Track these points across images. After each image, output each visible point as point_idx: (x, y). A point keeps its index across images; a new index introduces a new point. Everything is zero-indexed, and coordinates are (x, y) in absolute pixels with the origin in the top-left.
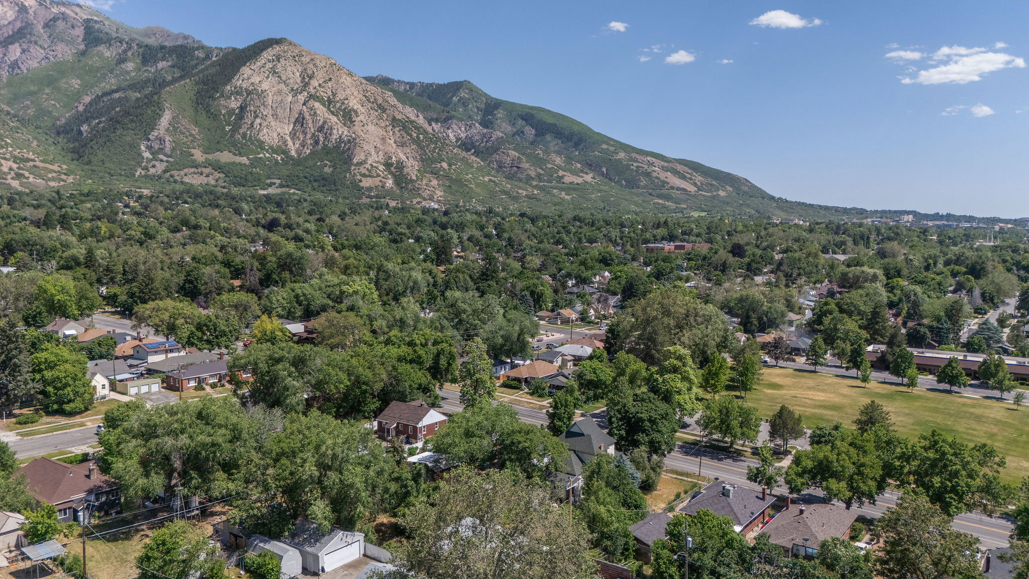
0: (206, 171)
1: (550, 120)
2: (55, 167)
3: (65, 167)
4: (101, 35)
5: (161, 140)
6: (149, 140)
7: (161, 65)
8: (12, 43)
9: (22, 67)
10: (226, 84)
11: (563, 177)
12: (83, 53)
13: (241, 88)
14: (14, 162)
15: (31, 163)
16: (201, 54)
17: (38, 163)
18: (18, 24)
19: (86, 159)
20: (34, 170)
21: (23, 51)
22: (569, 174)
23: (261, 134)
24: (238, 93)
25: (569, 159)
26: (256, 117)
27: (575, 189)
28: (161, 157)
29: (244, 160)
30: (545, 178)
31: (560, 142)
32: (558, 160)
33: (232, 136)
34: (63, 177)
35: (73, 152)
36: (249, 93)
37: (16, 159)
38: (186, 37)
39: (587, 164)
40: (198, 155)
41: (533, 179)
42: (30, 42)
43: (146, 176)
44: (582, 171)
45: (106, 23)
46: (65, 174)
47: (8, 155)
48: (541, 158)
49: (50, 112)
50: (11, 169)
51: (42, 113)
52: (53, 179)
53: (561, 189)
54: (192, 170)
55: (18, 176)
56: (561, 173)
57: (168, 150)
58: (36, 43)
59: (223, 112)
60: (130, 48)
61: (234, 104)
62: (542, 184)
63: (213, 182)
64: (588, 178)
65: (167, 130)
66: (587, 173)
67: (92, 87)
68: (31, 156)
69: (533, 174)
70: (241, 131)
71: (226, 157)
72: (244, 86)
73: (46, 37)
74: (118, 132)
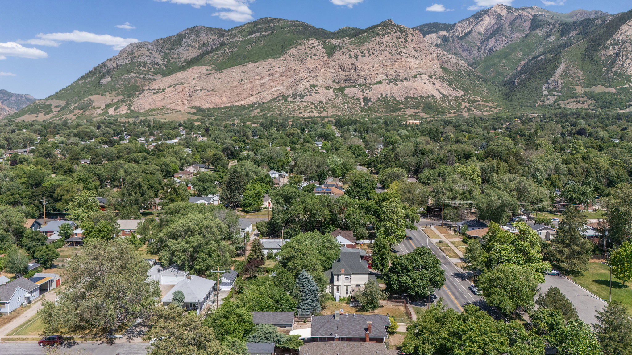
0: (582, 99)
2: (490, 104)
3: (496, 103)
4: (540, 23)
5: (556, 82)
6: (548, 83)
7: (572, 34)
8: (491, 38)
9: (494, 50)
10: (608, 39)
12: (527, 36)
13: (618, 40)
14: (469, 103)
15: (477, 103)
16: (599, 22)
17: (481, 103)
18: (496, 26)
19: (510, 98)
20: (479, 108)
21: (496, 41)
23: (629, 71)
24: (615, 44)
26: (627, 58)
28: (554, 93)
29: (613, 90)
33: (606, 74)
34: (493, 109)
35: (506, 95)
36: (624, 42)
37: (470, 101)
38: (596, 13)
40: (579, 90)
42: (500, 35)
43: (542, 106)
45: (546, 14)
46: (494, 108)
47: (466, 100)
49: (503, 73)
50: (466, 107)
51: (499, 74)
52: (487, 111)
54: (573, 100)
55: (469, 110)
57: (559, 88)
58: (503, 35)
59: (603, 58)
60: (554, 27)
61: (611, 52)
63: (586, 107)
65: (561, 76)
67: (528, 55)
68: (479, 99)
70: (613, 70)
71: (599, 89)
72: (621, 38)
73: (509, 31)
74: (531, 81)
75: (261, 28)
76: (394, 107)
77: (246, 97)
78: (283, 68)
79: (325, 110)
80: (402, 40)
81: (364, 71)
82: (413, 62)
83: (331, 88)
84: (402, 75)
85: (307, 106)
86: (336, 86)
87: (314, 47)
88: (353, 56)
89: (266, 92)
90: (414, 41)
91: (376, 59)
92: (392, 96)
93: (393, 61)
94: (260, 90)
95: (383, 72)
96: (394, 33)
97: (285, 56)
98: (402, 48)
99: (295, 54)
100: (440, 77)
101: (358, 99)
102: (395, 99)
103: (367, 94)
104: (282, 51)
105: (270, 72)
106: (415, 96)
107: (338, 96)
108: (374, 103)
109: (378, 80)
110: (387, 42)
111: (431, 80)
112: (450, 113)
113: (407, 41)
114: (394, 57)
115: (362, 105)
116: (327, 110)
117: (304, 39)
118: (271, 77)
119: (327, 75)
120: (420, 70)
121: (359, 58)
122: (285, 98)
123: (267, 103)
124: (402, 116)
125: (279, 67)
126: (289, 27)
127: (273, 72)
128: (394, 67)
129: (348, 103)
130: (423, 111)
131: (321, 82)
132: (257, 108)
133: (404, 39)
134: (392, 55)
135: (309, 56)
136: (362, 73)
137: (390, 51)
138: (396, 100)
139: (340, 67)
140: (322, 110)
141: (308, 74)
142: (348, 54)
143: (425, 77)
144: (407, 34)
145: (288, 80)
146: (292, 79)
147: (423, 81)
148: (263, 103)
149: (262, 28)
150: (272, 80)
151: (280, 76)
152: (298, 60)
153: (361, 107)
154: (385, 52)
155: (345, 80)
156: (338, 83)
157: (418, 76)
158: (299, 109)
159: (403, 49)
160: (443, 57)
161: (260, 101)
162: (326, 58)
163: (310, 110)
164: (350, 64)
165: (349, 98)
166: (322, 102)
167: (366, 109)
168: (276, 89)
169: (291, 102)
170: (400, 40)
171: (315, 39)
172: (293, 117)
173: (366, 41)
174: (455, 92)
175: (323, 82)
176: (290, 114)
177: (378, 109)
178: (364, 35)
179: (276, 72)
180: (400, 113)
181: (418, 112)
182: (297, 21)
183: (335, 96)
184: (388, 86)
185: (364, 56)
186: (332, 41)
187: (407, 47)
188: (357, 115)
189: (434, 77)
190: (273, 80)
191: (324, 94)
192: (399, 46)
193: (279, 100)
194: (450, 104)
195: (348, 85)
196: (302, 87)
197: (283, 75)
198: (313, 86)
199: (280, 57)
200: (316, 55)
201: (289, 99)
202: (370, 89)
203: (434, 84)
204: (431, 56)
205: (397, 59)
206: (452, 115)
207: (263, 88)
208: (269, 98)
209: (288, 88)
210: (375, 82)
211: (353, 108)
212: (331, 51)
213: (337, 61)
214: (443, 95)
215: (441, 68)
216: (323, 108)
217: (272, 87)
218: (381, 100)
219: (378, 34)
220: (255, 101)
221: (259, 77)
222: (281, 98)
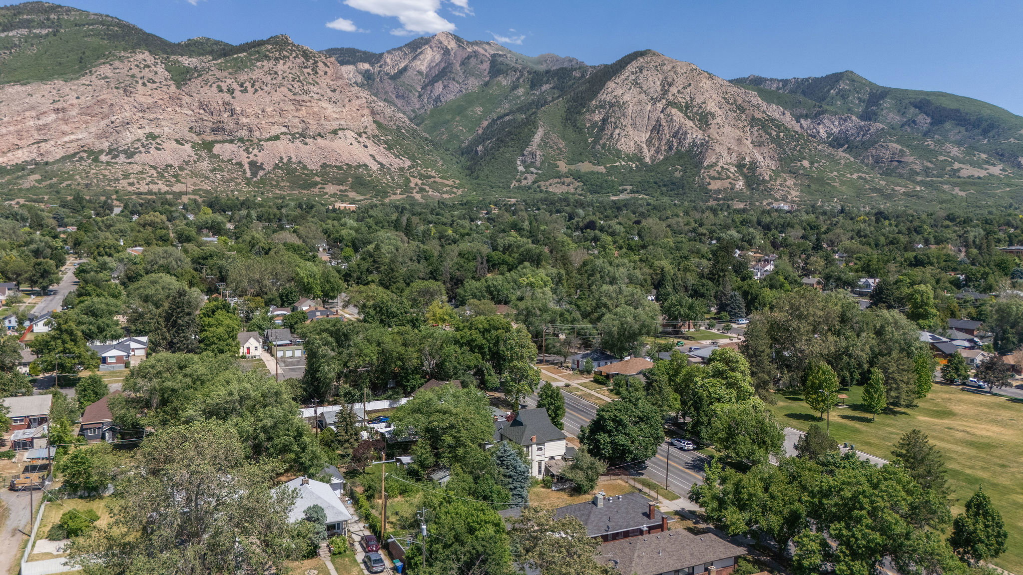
0: (567, 180)
1: (952, 105)
2: (450, 182)
3: (457, 182)
4: (502, 67)
5: (533, 155)
6: (523, 155)
7: (545, 87)
8: (437, 81)
9: (443, 100)
10: (592, 99)
11: (959, 170)
12: (486, 84)
13: (605, 101)
14: (420, 179)
15: (432, 180)
16: (577, 74)
17: (438, 180)
18: (443, 65)
19: (475, 175)
20: (435, 187)
21: (445, 87)
22: (968, 167)
23: (619, 144)
24: (602, 107)
25: (972, 149)
26: (616, 127)
27: (974, 184)
28: (532, 169)
29: (602, 169)
30: (935, 172)
31: (963, 129)
32: (955, 151)
33: (593, 148)
34: (455, 190)
35: (468, 169)
36: (612, 105)
37: (422, 177)
38: (571, 61)
39: (997, 154)
40: (563, 167)
41: (918, 174)
42: (449, 79)
43: (519, 188)
44: (987, 163)
45: (509, 56)
46: (456, 188)
47: (416, 174)
48: (931, 150)
49: (458, 136)
50: (416, 185)
51: (453, 137)
52: (447, 192)
53: (955, 184)
54: (556, 180)
55: (422, 190)
56: (957, 165)
57: (538, 164)
58: (454, 79)
59: (588, 125)
60: (522, 75)
61: (597, 117)
62: (928, 179)
63: (572, 191)
64: (996, 170)
65: (539, 146)
66: (994, 165)
67: (491, 113)
68: (433, 174)
69: (918, 168)
70: (601, 142)
71: (586, 167)
72: (608, 99)
73: (461, 73)
74: (501, 150)
75: (29, 21)
76: (305, 180)
77: (5, 150)
78: (87, 100)
79: (178, 181)
80: (309, 70)
81: (247, 117)
82: (330, 109)
83: (187, 141)
84: (313, 128)
85: (142, 173)
86: (196, 139)
87: (149, 67)
88: (225, 89)
89: (52, 143)
90: (329, 74)
91: (268, 99)
92: (300, 162)
93: (298, 104)
94: (36, 137)
95: (281, 120)
96: (295, 58)
97: (88, 77)
98: (311, 84)
99: (111, 75)
100: (373, 136)
101: (240, 164)
102: (305, 167)
103: (256, 155)
104: (81, 69)
105: (59, 105)
106: (338, 164)
107: (201, 156)
108: (269, 172)
109: (273, 133)
110: (284, 72)
111: (360, 139)
112: (395, 194)
113: (317, 73)
114: (297, 98)
115: (249, 175)
116: (182, 180)
117: (125, 50)
118: (61, 115)
119: (177, 118)
120: (342, 122)
121: (237, 93)
122: (94, 155)
123: (54, 163)
124: (320, 196)
125: (78, 98)
126: (92, 24)
127: (65, 105)
128: (300, 114)
129: (222, 170)
130: (353, 188)
131: (166, 129)
132: (32, 172)
133: (313, 70)
134: (294, 94)
135: (140, 82)
136: (244, 120)
137: (290, 87)
138: (307, 169)
139: (201, 105)
140: (173, 180)
141: (141, 115)
142: (215, 86)
143: (350, 134)
144: (316, 62)
145: (99, 122)
146: (107, 121)
147: (349, 141)
148: (47, 163)
149: (32, 21)
150: (63, 119)
151: (81, 114)
152: (117, 88)
153: (247, 179)
154: (282, 89)
155: (213, 130)
156: (199, 134)
157: (339, 132)
158: (126, 176)
159: (312, 87)
160: (373, 105)
161: (38, 159)
162: (173, 88)
163: (149, 179)
164: (220, 103)
165: (223, 161)
166: (171, 166)
167: (255, 182)
168: (73, 137)
169: (108, 163)
170: (306, 71)
171: (147, 53)
172: (117, 192)
173: (246, 67)
174: (397, 160)
175: (171, 131)
176: (109, 185)
177: (277, 182)
178: (241, 55)
179: (72, 105)
180: (316, 190)
181: (346, 191)
182: (107, 16)
183: (195, 157)
184: (290, 144)
185: (245, 91)
186: (180, 59)
187: (318, 83)
188: (242, 191)
189: (364, 135)
190: (66, 121)
191: (174, 152)
192: (304, 80)
193: (81, 158)
194: (393, 180)
195: (219, 138)
196: (128, 137)
197: (86, 111)
198: (151, 136)
199: (77, 79)
200: (154, 82)
201: (103, 158)
202: (261, 148)
203: (366, 147)
204: (358, 102)
205: (304, 101)
206: (399, 197)
207: (46, 134)
208: (59, 153)
209: (99, 137)
210: (268, 136)
211: (232, 179)
212: (181, 77)
213: (195, 95)
214: (381, 164)
215: (374, 122)
216: (175, 176)
217: (64, 133)
218: (281, 168)
219: (267, 58)
220: (29, 159)
221: (34, 114)
222: (85, 155)
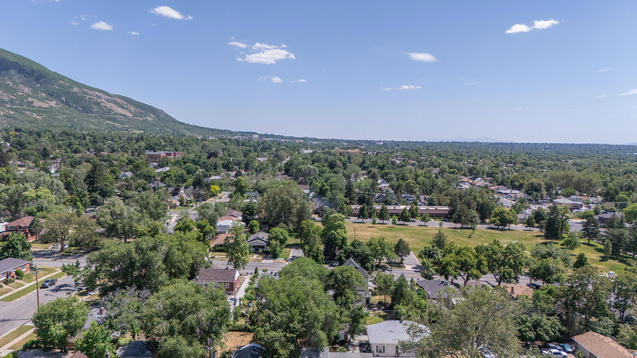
1: (14, 60)
11: (32, 102)
22: (37, 101)
25: (35, 90)
27: (44, 112)
30: (17, 103)
31: (22, 76)
32: (26, 90)
39: (49, 94)
41: (7, 103)
44: (47, 99)
48: (11, 88)
53: (33, 111)
56: (30, 99)
62: (15, 107)
64: (53, 104)
66: (51, 101)
69: (6, 99)
